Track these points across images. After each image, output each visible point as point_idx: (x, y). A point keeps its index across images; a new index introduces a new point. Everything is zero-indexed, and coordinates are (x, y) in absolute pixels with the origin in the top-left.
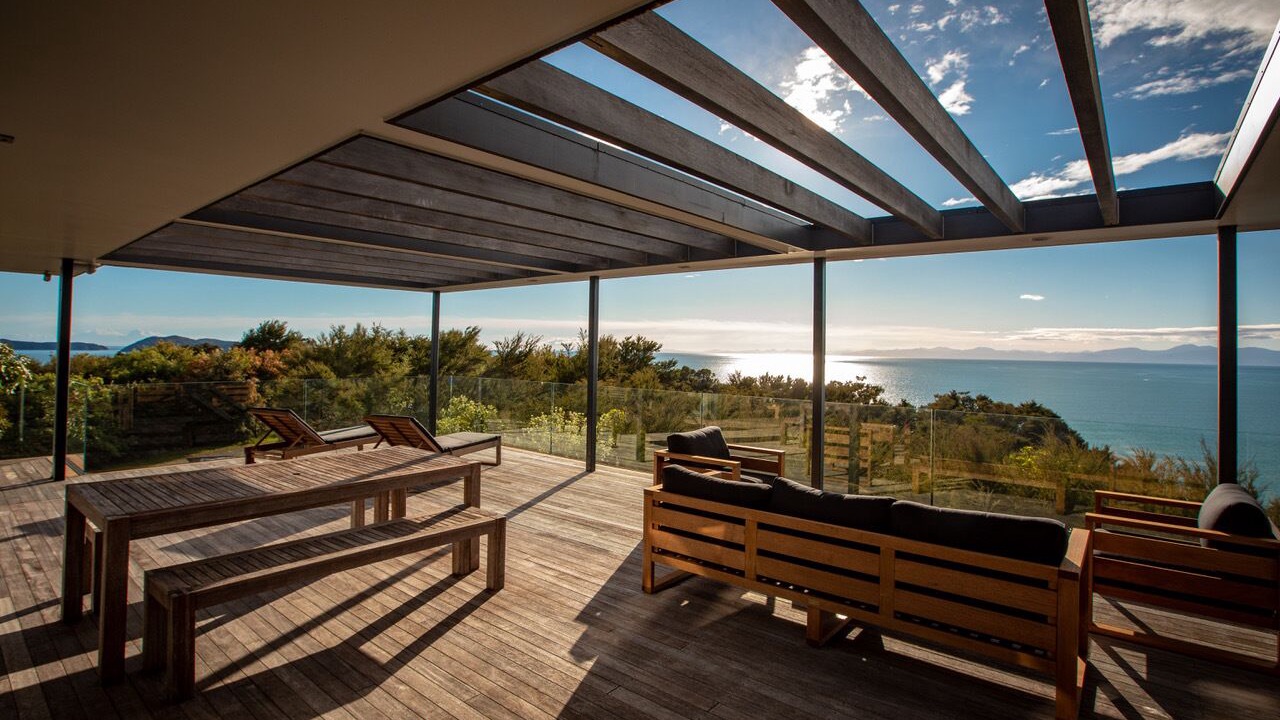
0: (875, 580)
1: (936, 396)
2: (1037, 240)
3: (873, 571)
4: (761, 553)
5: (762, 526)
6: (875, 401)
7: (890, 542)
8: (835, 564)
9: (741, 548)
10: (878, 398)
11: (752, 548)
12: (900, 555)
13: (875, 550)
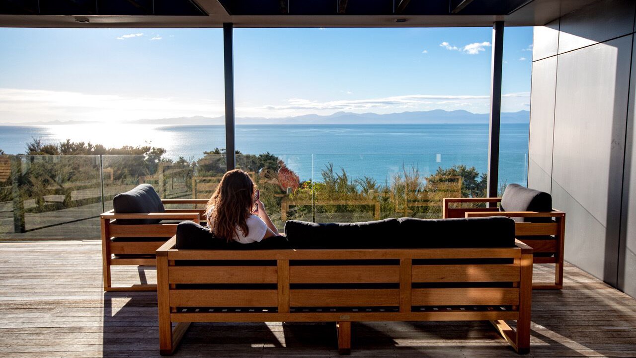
0: (396, 286)
1: (205, 153)
2: (399, 21)
3: (395, 279)
4: (293, 286)
5: (293, 263)
6: (159, 160)
7: (406, 254)
8: (364, 281)
9: (273, 286)
10: (162, 157)
11: (284, 284)
12: (416, 262)
13: (396, 262)
